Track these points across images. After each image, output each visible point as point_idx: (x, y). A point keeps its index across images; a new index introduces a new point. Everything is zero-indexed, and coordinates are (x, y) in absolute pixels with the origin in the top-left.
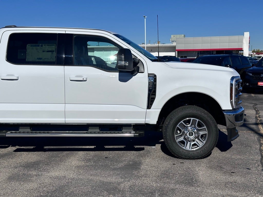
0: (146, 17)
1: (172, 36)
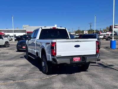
0: (13, 16)
1: (23, 25)
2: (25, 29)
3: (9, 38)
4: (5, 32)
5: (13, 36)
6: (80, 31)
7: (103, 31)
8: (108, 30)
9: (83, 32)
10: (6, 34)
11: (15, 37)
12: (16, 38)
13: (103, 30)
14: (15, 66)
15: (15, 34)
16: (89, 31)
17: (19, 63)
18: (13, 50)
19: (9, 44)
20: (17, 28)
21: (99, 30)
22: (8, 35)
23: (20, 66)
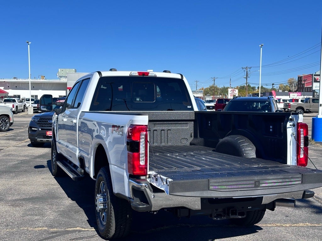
0: (30, 43)
1: (59, 69)
2: (63, 80)
3: (17, 103)
4: (8, 88)
5: (29, 100)
6: (217, 89)
7: (280, 91)
8: (293, 89)
9: (225, 91)
10: (11, 92)
11: (35, 103)
12: (36, 105)
13: (280, 88)
14: (7, 202)
15: (35, 93)
16: (241, 89)
17: (24, 188)
18: (20, 140)
19: (12, 123)
20: (43, 77)
21: (270, 87)
22: (15, 96)
23: (24, 199)
